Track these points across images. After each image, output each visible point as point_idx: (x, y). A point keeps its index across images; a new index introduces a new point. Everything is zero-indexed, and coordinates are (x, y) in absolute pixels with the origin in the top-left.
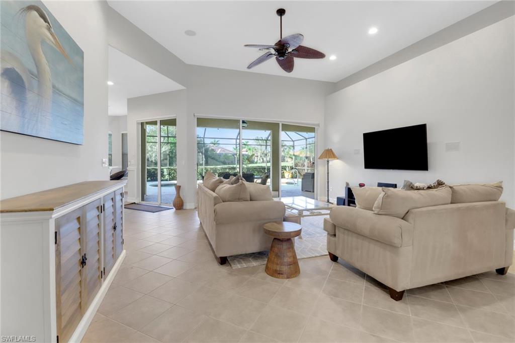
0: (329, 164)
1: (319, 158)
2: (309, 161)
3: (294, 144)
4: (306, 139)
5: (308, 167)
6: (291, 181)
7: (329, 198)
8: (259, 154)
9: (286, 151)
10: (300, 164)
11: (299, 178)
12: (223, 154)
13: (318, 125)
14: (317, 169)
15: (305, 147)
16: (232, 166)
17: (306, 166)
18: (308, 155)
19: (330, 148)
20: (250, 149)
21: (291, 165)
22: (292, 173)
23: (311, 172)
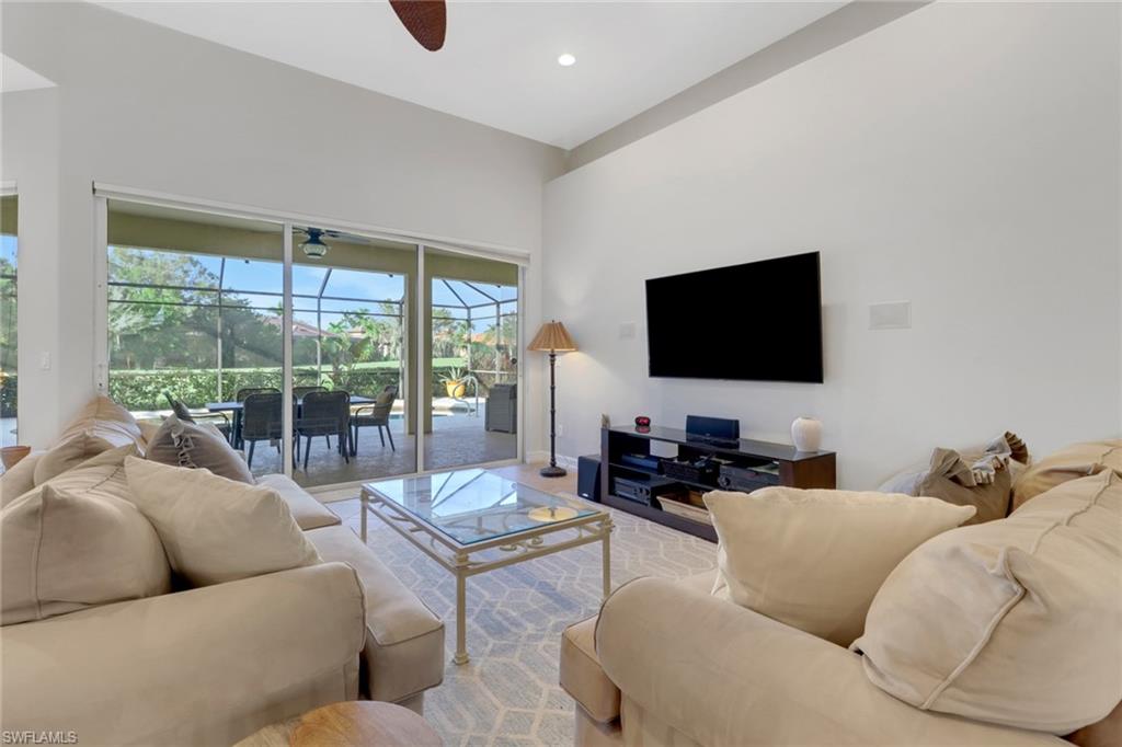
0: (557, 363)
1: (531, 348)
2: (504, 356)
3: (469, 314)
4: (498, 304)
5: (502, 369)
6: (461, 403)
7: (556, 455)
8: (393, 340)
9: (456, 332)
10: (484, 363)
11: (481, 395)
12: (300, 337)
13: (527, 259)
14: (523, 376)
15: (495, 323)
16: (307, 368)
17: (498, 366)
18: (502, 343)
19: (557, 321)
20: (370, 328)
21: (464, 365)
22: (465, 384)
23: (508, 383)
